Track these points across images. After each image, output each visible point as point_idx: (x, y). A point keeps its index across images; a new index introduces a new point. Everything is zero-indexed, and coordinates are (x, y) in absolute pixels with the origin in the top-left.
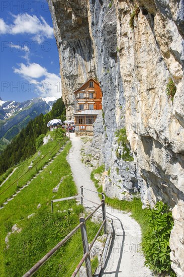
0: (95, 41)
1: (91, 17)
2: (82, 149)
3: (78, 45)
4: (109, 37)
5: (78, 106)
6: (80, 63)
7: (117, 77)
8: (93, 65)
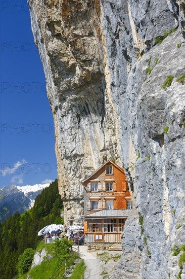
0: (117, 109)
1: (109, 75)
2: (103, 273)
3: (85, 110)
4: (151, 113)
5: (89, 203)
6: (87, 137)
7: (164, 168)
8: (109, 140)
